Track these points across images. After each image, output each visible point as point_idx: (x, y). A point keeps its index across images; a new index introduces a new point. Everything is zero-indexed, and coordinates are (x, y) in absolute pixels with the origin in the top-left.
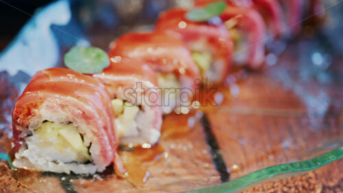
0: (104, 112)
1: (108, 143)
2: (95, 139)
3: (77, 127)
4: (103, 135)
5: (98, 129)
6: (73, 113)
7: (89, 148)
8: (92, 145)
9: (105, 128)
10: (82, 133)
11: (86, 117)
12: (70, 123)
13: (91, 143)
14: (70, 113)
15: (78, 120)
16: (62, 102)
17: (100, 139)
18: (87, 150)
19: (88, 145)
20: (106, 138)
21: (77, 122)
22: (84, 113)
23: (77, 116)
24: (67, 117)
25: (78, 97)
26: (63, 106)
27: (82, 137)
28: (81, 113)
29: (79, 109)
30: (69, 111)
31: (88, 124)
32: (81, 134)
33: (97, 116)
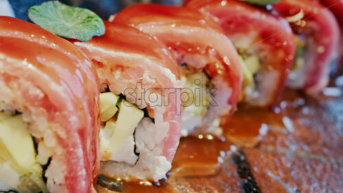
0: (85, 105)
1: (82, 162)
2: (60, 151)
3: (29, 124)
4: (75, 146)
5: (68, 132)
6: (25, 94)
7: (45, 167)
8: (52, 162)
9: (82, 133)
10: (38, 136)
11: (50, 106)
12: (17, 113)
13: (50, 159)
14: (19, 93)
15: (33, 109)
16: (8, 70)
17: (69, 153)
18: (40, 170)
19: (45, 162)
20: (80, 152)
21: (30, 113)
22: (46, 97)
23: (33, 100)
24: (14, 102)
25: (40, 66)
26: (8, 78)
27: (36, 146)
28: (42, 95)
29: (39, 87)
30: (20, 88)
31: (51, 119)
32: (34, 139)
33: (70, 107)
